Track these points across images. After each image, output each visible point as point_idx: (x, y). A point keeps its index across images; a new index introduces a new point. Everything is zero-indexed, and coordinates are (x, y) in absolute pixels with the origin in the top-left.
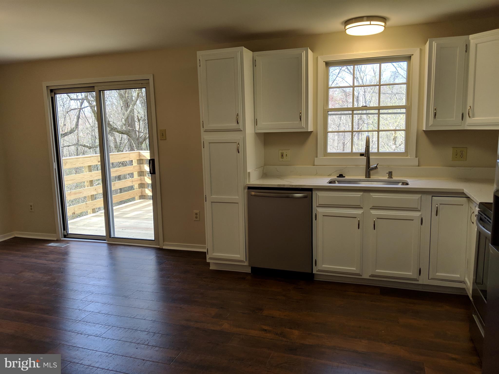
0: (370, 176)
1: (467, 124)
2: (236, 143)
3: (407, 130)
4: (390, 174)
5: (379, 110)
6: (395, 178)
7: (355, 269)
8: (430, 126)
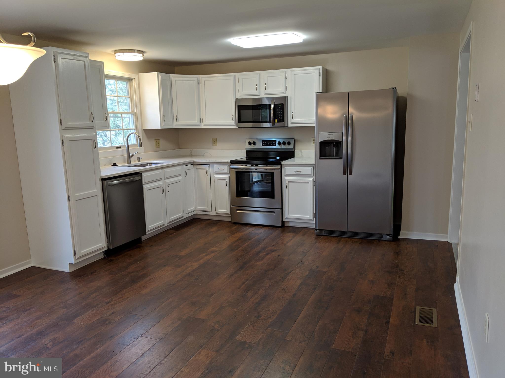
0: (130, 162)
1: (175, 125)
2: (92, 139)
3: (136, 129)
4: (139, 159)
5: (122, 114)
6: (142, 162)
7: (163, 222)
8: (163, 126)
